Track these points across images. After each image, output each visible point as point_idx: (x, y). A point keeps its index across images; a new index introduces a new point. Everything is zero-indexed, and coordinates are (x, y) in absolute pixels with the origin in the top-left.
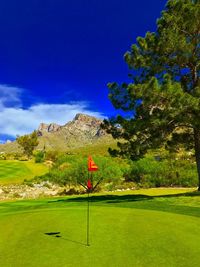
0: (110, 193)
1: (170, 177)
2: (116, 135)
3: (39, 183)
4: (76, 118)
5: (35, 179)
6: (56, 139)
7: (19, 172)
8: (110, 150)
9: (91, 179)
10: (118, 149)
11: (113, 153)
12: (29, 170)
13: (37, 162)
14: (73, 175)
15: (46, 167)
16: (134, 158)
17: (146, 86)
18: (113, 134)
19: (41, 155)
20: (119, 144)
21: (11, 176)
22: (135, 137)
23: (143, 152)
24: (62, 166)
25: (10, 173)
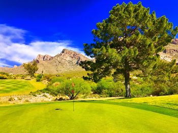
0: (84, 100)
1: (118, 92)
2: (87, 69)
3: (40, 94)
4: (63, 52)
5: (37, 91)
6: (49, 65)
7: (26, 87)
8: (83, 77)
9: (73, 92)
10: (88, 76)
11: (85, 78)
12: (32, 86)
13: (37, 81)
14: (62, 89)
15: (43, 84)
16: (96, 81)
17: (100, 50)
18: (85, 68)
19: (40, 77)
20: (88, 74)
21: (21, 90)
22: (96, 71)
23: (100, 78)
24: (54, 84)
25: (21, 88)
